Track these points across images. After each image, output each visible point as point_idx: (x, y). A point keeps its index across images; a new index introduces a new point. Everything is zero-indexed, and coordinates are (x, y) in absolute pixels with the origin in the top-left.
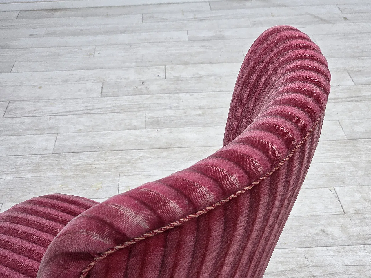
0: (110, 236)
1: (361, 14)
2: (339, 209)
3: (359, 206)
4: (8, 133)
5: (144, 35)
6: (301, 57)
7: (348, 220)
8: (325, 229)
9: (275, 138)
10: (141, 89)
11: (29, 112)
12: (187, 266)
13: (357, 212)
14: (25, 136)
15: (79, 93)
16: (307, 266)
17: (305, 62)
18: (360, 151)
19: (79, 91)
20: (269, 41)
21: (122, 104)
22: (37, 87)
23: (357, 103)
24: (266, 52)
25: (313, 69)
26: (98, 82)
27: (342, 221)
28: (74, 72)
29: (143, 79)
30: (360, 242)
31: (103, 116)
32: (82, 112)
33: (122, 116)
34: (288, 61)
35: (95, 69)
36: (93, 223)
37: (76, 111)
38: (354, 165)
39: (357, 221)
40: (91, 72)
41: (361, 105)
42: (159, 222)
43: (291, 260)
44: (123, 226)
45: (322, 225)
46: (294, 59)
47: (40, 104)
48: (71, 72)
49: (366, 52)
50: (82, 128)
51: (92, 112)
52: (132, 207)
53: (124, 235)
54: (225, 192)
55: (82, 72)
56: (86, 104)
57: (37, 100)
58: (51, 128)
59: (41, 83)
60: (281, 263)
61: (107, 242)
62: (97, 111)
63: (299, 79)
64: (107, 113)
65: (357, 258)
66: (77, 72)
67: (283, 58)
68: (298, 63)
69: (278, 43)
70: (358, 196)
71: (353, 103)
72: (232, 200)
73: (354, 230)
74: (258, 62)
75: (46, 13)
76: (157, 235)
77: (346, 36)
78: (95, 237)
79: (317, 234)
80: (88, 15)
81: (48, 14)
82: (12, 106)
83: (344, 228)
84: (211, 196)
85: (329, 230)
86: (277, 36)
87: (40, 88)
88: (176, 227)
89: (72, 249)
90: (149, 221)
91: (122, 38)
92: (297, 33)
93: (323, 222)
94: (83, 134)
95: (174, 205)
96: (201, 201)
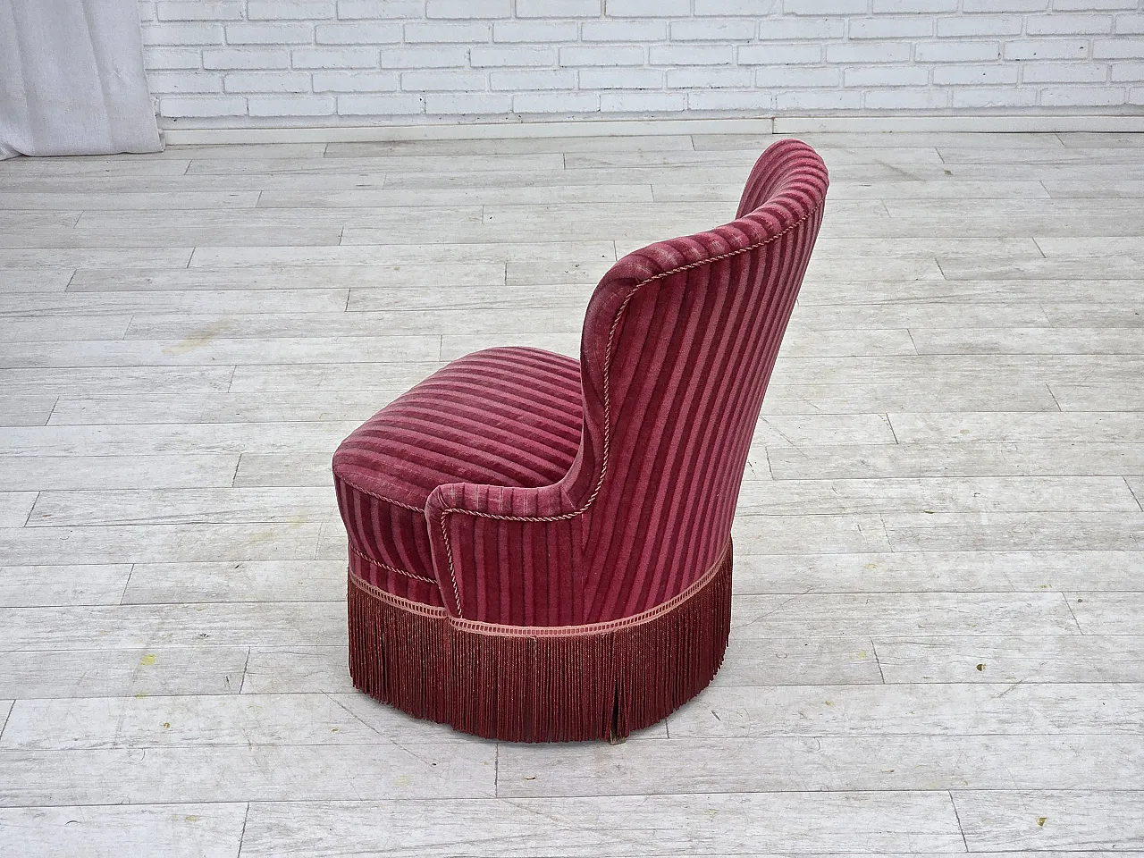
0: (650, 268)
1: (979, 166)
2: (889, 438)
3: (919, 436)
4: (361, 333)
5: (570, 190)
6: (803, 165)
7: (902, 451)
8: (866, 460)
9: (772, 217)
10: (575, 275)
11: (388, 304)
12: (701, 305)
13: (916, 442)
14: (390, 338)
15: (466, 279)
16: (834, 498)
17: (806, 169)
18: (935, 370)
19: (466, 275)
20: (775, 154)
21: (545, 296)
22: (392, 268)
23: (943, 305)
24: (770, 164)
25: (812, 174)
26: (497, 263)
27: (891, 451)
28: (453, 247)
29: (577, 261)
30: (914, 474)
31: (514, 313)
32: (478, 306)
33: (547, 313)
34: (792, 168)
35: (488, 242)
36: (637, 258)
37: (466, 304)
38: (923, 387)
39: (913, 452)
40: (481, 247)
41: (950, 309)
42: (685, 261)
43: (813, 491)
44: (659, 260)
45: (861, 455)
46: (796, 166)
47: (402, 294)
48: (447, 247)
49: (975, 229)
50: (481, 328)
51: (494, 306)
52: (664, 249)
53: (659, 267)
54: (733, 248)
55: (467, 247)
56: (482, 295)
57: (399, 287)
58: (431, 328)
59: (398, 262)
60: (797, 494)
61: (647, 271)
62: (502, 305)
63: (797, 181)
64: (521, 309)
65: (906, 491)
66: (458, 246)
67: (785, 167)
68: (799, 169)
69: (782, 154)
70: (920, 424)
71: (936, 306)
72: (737, 255)
73: (909, 461)
74: (764, 173)
75: (376, 148)
76: (682, 271)
77: (942, 202)
78: (639, 267)
79: (852, 465)
80: (457, 154)
81: (381, 149)
82: (355, 295)
83: (893, 459)
84: (721, 249)
85: (871, 461)
86: (783, 149)
87: (397, 269)
88: (696, 267)
89: (623, 276)
90: (677, 259)
91: (529, 193)
92: (802, 145)
93: (864, 452)
94: (484, 336)
95: (695, 250)
96: (714, 251)
